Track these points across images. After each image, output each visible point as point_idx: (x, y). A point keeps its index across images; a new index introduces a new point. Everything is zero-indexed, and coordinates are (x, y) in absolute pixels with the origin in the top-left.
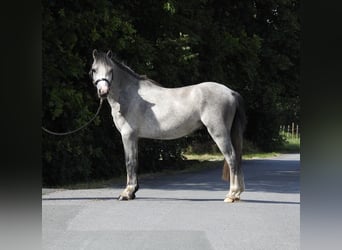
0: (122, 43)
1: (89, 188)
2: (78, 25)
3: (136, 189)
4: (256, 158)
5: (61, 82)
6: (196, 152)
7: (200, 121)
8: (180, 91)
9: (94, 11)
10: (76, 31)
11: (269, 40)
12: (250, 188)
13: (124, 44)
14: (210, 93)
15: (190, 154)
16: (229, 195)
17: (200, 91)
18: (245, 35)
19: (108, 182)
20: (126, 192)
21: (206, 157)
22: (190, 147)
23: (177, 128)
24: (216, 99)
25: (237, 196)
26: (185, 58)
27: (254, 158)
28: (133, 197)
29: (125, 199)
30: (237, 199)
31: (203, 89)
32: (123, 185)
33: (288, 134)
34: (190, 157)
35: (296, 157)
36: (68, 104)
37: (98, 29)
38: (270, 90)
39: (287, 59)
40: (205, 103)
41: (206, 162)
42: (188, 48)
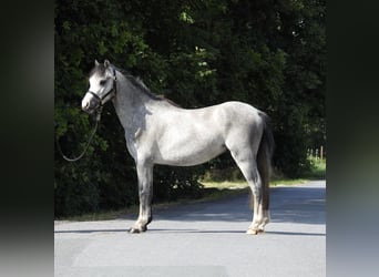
0: (133, 60)
1: (97, 220)
2: (83, 39)
3: (150, 221)
4: (281, 185)
5: (66, 102)
6: (214, 179)
7: (224, 146)
8: (202, 111)
9: (101, 24)
10: (81, 46)
11: (294, 55)
12: (275, 218)
13: (135, 61)
14: (235, 113)
15: (208, 181)
16: (251, 227)
17: (223, 112)
18: (268, 50)
19: (118, 213)
20: (137, 224)
21: (226, 185)
22: (208, 174)
23: (200, 153)
24: (241, 120)
25: (261, 227)
26: (202, 75)
27: (278, 186)
28: (145, 229)
29: (137, 231)
30: (261, 231)
31: (227, 110)
32: (135, 216)
33: (316, 159)
34: (208, 185)
35: (322, 184)
36: (72, 126)
37: (106, 44)
38: (296, 110)
39: (315, 77)
40: (229, 126)
41: (226, 189)
42: (205, 64)
